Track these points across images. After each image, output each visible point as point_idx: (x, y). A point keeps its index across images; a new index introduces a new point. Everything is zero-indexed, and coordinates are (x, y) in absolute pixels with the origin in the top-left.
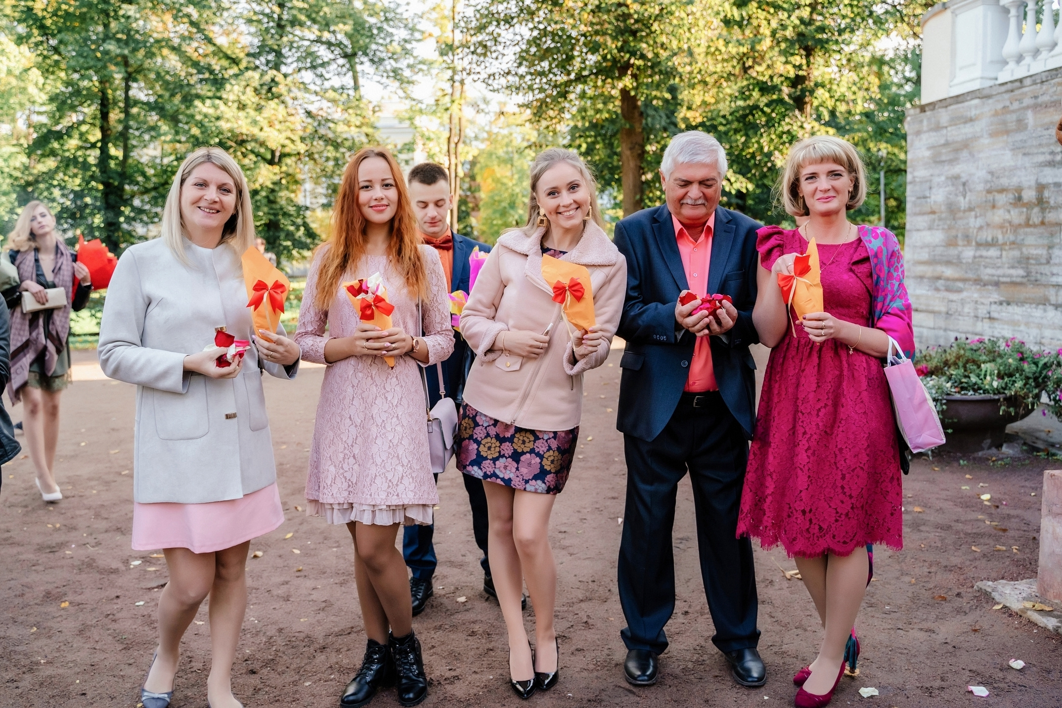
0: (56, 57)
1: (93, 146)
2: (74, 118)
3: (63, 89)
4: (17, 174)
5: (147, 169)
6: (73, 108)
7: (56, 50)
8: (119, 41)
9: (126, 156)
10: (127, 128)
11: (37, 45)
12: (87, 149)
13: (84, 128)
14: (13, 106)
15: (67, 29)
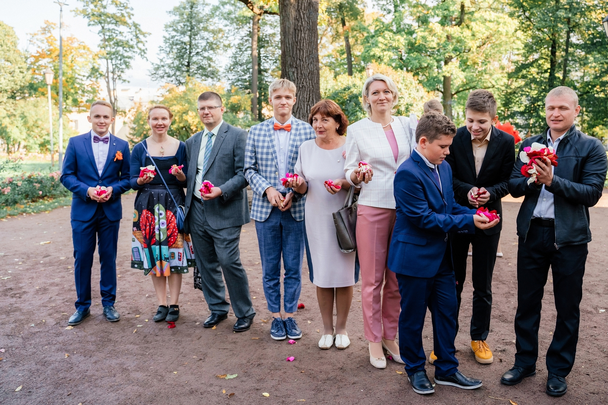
0: (528, 23)
1: (546, 71)
2: (536, 56)
3: (531, 40)
4: (503, 88)
5: (576, 84)
6: (536, 51)
7: (528, 18)
8: (566, 9)
9: (564, 77)
10: (566, 60)
11: (519, 16)
12: (542, 73)
13: (540, 62)
14: (502, 52)
15: (536, 6)
